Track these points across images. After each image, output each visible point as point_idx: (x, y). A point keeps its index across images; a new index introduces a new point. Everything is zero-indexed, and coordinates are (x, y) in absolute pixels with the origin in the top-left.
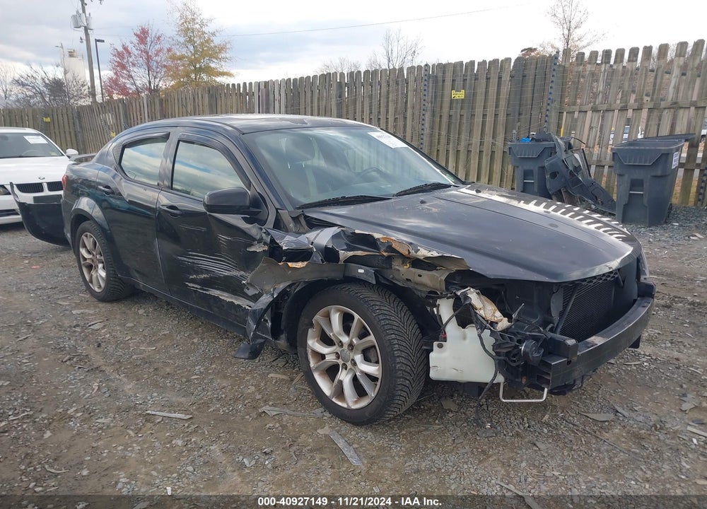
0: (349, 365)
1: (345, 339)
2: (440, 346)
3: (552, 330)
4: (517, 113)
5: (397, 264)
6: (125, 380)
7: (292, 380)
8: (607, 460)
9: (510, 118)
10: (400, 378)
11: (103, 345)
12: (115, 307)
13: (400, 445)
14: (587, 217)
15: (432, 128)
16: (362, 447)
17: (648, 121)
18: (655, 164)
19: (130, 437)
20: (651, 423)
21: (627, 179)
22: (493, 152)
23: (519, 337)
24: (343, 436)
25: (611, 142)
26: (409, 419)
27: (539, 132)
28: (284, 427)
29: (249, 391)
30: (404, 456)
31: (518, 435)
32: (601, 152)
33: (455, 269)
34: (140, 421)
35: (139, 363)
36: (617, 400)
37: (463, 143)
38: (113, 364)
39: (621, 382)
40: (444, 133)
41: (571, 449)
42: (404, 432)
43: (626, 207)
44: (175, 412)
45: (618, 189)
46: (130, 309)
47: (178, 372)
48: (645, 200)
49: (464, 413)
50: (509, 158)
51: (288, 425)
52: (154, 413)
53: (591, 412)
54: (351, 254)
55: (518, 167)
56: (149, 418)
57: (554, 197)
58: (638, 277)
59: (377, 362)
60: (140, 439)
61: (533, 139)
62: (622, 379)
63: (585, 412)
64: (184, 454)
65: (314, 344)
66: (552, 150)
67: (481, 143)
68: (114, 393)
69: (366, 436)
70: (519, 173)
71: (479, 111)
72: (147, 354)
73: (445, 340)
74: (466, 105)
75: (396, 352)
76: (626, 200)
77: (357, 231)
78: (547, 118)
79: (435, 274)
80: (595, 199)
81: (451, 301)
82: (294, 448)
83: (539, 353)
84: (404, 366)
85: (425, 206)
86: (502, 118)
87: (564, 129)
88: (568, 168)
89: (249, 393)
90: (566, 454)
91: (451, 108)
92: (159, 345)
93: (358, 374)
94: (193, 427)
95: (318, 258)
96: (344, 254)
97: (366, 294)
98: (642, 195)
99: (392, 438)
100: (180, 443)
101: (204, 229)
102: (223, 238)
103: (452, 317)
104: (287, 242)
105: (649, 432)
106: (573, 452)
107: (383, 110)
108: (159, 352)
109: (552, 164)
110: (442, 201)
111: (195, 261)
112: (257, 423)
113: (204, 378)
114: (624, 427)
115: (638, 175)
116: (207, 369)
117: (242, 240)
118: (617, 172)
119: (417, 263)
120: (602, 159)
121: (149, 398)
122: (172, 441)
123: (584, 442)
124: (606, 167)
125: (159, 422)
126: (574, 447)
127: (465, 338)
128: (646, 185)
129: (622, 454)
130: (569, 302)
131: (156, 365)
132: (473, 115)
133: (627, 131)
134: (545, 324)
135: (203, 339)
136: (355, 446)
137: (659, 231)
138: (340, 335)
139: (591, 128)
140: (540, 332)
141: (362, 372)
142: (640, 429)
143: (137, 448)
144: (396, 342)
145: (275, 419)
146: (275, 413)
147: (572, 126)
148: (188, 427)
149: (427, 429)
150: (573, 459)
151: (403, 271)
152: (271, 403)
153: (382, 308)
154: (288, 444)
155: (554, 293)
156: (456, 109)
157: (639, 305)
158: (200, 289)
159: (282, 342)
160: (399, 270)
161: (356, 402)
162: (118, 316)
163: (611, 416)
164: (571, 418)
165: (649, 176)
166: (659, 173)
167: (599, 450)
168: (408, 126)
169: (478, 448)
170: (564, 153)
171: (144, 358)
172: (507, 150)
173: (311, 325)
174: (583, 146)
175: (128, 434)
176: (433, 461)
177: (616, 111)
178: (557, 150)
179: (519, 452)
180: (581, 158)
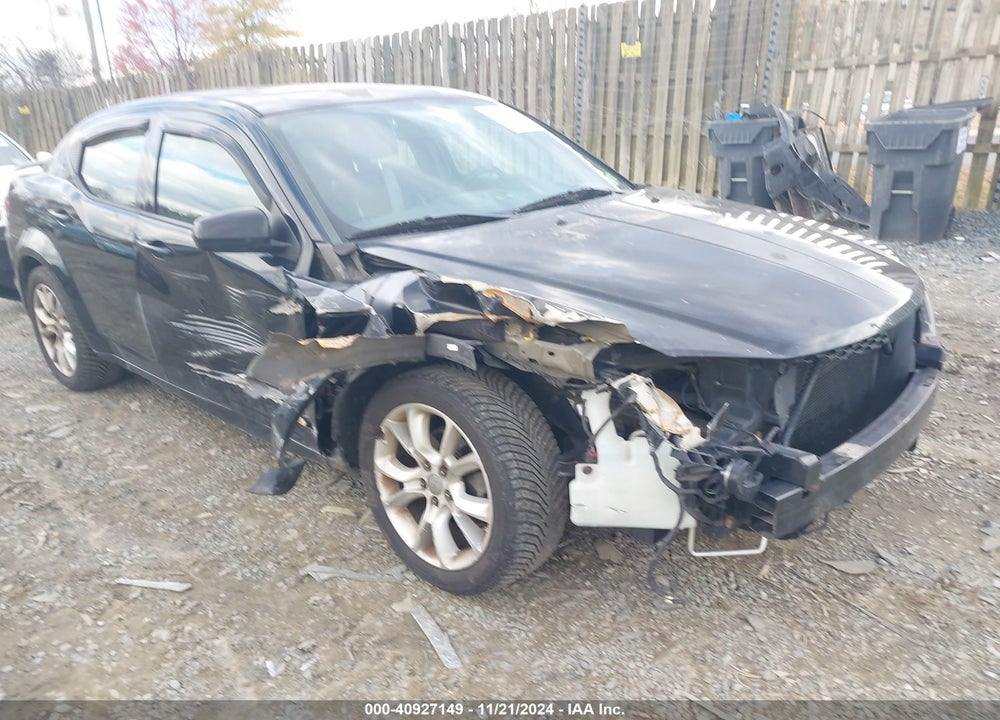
0: (442, 499)
1: (434, 458)
2: (588, 471)
3: (777, 439)
4: (721, 74)
5: (513, 335)
6: (92, 523)
7: (359, 516)
8: (865, 647)
9: (711, 83)
10: (521, 523)
11: (66, 464)
12: (95, 400)
13: (525, 628)
14: (825, 235)
15: (594, 101)
16: (463, 633)
17: (919, 81)
18: (931, 148)
19: (85, 627)
20: (935, 576)
21: (888, 171)
22: (685, 137)
23: (721, 455)
24: (433, 614)
25: (863, 117)
26: (543, 580)
27: (755, 103)
28: (337, 600)
29: (289, 538)
30: (531, 649)
31: (719, 604)
32: (851, 133)
33: (609, 341)
34: (104, 597)
35: (118, 492)
36: (879, 535)
37: (641, 125)
38: (77, 497)
39: (884, 504)
40: (611, 109)
41: (806, 627)
42: (533, 605)
43: (887, 215)
44: (164, 578)
45: (874, 186)
46: (118, 402)
47: (179, 507)
48: (916, 203)
49: (633, 566)
50: (709, 146)
51: (345, 597)
52: (128, 582)
53: (837, 557)
54: (434, 318)
55: (722, 159)
56: (119, 591)
57: (777, 205)
58: (917, 336)
59: (485, 496)
60: (99, 631)
61: (745, 114)
62: (884, 498)
63: (828, 559)
64: (168, 656)
65: (385, 464)
66: (774, 132)
67: (668, 124)
68: (69, 547)
69: (472, 613)
70: (725, 168)
71: (663, 74)
72: (134, 477)
73: (595, 460)
74: (643, 65)
75: (514, 482)
76: (885, 204)
77: (445, 279)
78: (766, 83)
79: (576, 350)
80: (838, 203)
81: (606, 396)
82: (352, 639)
83: (754, 480)
84: (529, 503)
85: (565, 230)
86: (698, 85)
87: (793, 97)
88: (797, 157)
89: (289, 542)
90: (797, 636)
91: (621, 71)
92: (154, 461)
93: (456, 515)
94: (190, 605)
95: (379, 326)
96: (423, 320)
97: (463, 384)
98: (910, 195)
99: (513, 616)
100: (164, 634)
101: (204, 278)
102: (234, 291)
103: (607, 421)
104: (326, 300)
105: (932, 592)
106: (808, 633)
107: (519, 77)
108: (153, 474)
109: (774, 154)
110: (593, 219)
111: (198, 329)
112: (295, 595)
113: (219, 517)
114: (891, 584)
115: (904, 165)
116: (225, 500)
117: (262, 295)
118: (874, 161)
119: (546, 332)
120: (850, 142)
121: (125, 554)
122: (151, 631)
123: (826, 614)
124: (856, 155)
125: (136, 599)
126: (812, 625)
127: (628, 457)
128: (918, 180)
129: (889, 634)
130: (805, 386)
131: (144, 497)
132: (654, 82)
133: (888, 99)
134: (765, 427)
135: (224, 448)
136: (453, 632)
137: (934, 250)
138: (426, 450)
139: (833, 94)
140: (755, 443)
141: (461, 512)
142: (918, 587)
143: (92, 645)
144: (514, 464)
145: (325, 587)
146: (326, 576)
147: (806, 93)
148: (182, 605)
149: (571, 598)
150: (810, 645)
151: (524, 347)
152: (320, 558)
153: (493, 408)
154: (341, 633)
155: (780, 375)
156: (629, 70)
157: (917, 384)
158: (211, 373)
159: (338, 460)
160: (516, 344)
161: (455, 559)
162: (97, 415)
163: (869, 565)
164: (805, 571)
165: (922, 166)
166: (937, 160)
167: (850, 628)
168: (557, 100)
169: (652, 630)
170: (792, 134)
171: (128, 484)
172: (706, 134)
173: (380, 435)
174: (821, 124)
175: (82, 622)
176: (578, 657)
177: (872, 67)
178: (782, 130)
179: (720, 635)
180: (818, 141)
